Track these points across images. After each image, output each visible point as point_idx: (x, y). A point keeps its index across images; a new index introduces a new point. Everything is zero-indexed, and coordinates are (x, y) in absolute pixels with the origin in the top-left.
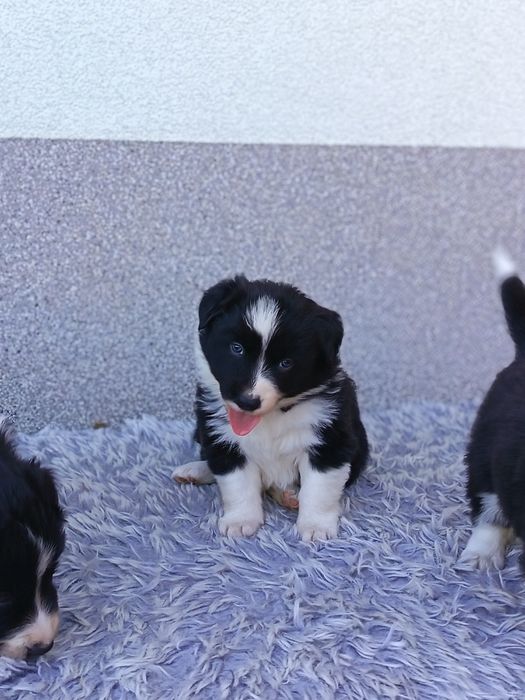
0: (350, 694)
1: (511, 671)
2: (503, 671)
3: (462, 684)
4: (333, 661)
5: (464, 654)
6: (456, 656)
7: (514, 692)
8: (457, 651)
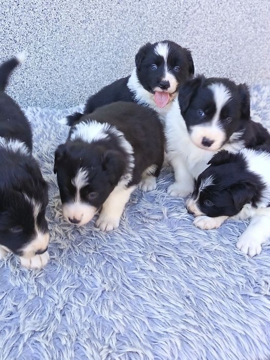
0: (74, 252)
1: (143, 239)
2: (140, 240)
3: (121, 246)
4: (68, 238)
5: (125, 232)
6: (121, 233)
7: (142, 249)
8: (122, 231)
